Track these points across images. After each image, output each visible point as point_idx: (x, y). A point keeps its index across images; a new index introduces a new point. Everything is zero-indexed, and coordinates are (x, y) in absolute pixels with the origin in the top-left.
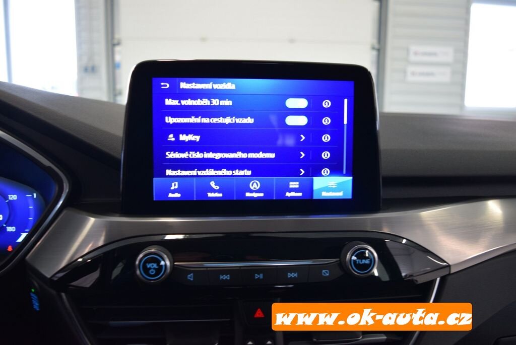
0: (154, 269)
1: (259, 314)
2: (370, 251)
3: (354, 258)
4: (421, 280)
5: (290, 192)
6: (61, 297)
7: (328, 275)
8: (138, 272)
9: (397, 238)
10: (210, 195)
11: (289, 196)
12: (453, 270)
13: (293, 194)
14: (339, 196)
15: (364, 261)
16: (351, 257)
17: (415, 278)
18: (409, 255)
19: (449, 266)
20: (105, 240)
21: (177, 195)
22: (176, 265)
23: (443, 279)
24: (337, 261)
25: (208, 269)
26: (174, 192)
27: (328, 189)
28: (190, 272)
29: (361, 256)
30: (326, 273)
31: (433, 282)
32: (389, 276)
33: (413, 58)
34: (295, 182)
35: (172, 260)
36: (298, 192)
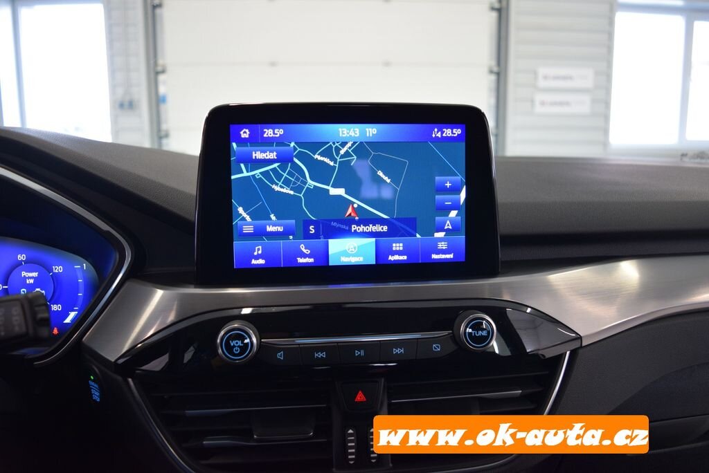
0: (239, 346)
1: (359, 398)
2: (488, 321)
3: (469, 330)
4: (549, 354)
5: (393, 255)
6: (128, 383)
7: (439, 350)
8: (220, 351)
9: (520, 307)
10: (301, 260)
11: (392, 259)
12: (584, 344)
13: (396, 257)
14: (450, 259)
15: (480, 332)
16: (465, 329)
17: (540, 352)
18: (535, 328)
19: (579, 338)
20: (176, 317)
21: (261, 262)
22: (263, 342)
23: (574, 353)
24: (449, 334)
25: (301, 346)
26: (257, 258)
27: (438, 251)
28: (280, 350)
29: (478, 326)
30: (436, 348)
31: (562, 356)
32: (510, 351)
33: (542, 83)
34: (399, 243)
35: (258, 336)
36: (402, 255)
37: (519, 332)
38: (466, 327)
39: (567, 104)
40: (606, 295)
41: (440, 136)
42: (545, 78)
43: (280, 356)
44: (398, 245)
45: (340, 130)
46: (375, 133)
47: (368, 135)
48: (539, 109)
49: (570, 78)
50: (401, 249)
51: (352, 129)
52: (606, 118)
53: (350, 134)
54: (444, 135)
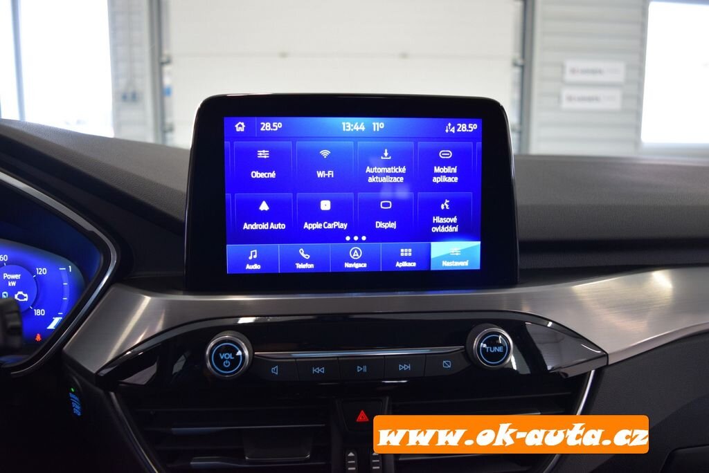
0: (229, 360)
1: (362, 417)
2: (503, 336)
4: (572, 372)
5: (400, 261)
6: (110, 397)
7: (449, 367)
8: (209, 364)
9: (541, 320)
10: (300, 266)
11: (400, 266)
12: (610, 363)
13: (405, 264)
14: (465, 266)
15: (495, 348)
16: (479, 344)
17: (562, 370)
18: (557, 342)
19: (605, 355)
20: (164, 325)
21: (256, 267)
22: (257, 355)
23: (599, 372)
24: (462, 349)
25: (297, 360)
26: (252, 262)
27: (449, 257)
28: (274, 364)
29: (492, 342)
30: (447, 365)
31: (586, 375)
32: (530, 368)
33: (569, 77)
34: (408, 248)
35: (251, 349)
36: (411, 262)
37: (539, 346)
38: (480, 342)
39: (596, 99)
40: (635, 308)
41: (454, 132)
42: (573, 71)
43: (275, 370)
44: (406, 250)
45: (344, 124)
46: (382, 127)
47: (375, 130)
48: (566, 105)
49: (600, 72)
50: (410, 254)
51: (357, 124)
52: (638, 114)
53: (355, 128)
54: (459, 130)
